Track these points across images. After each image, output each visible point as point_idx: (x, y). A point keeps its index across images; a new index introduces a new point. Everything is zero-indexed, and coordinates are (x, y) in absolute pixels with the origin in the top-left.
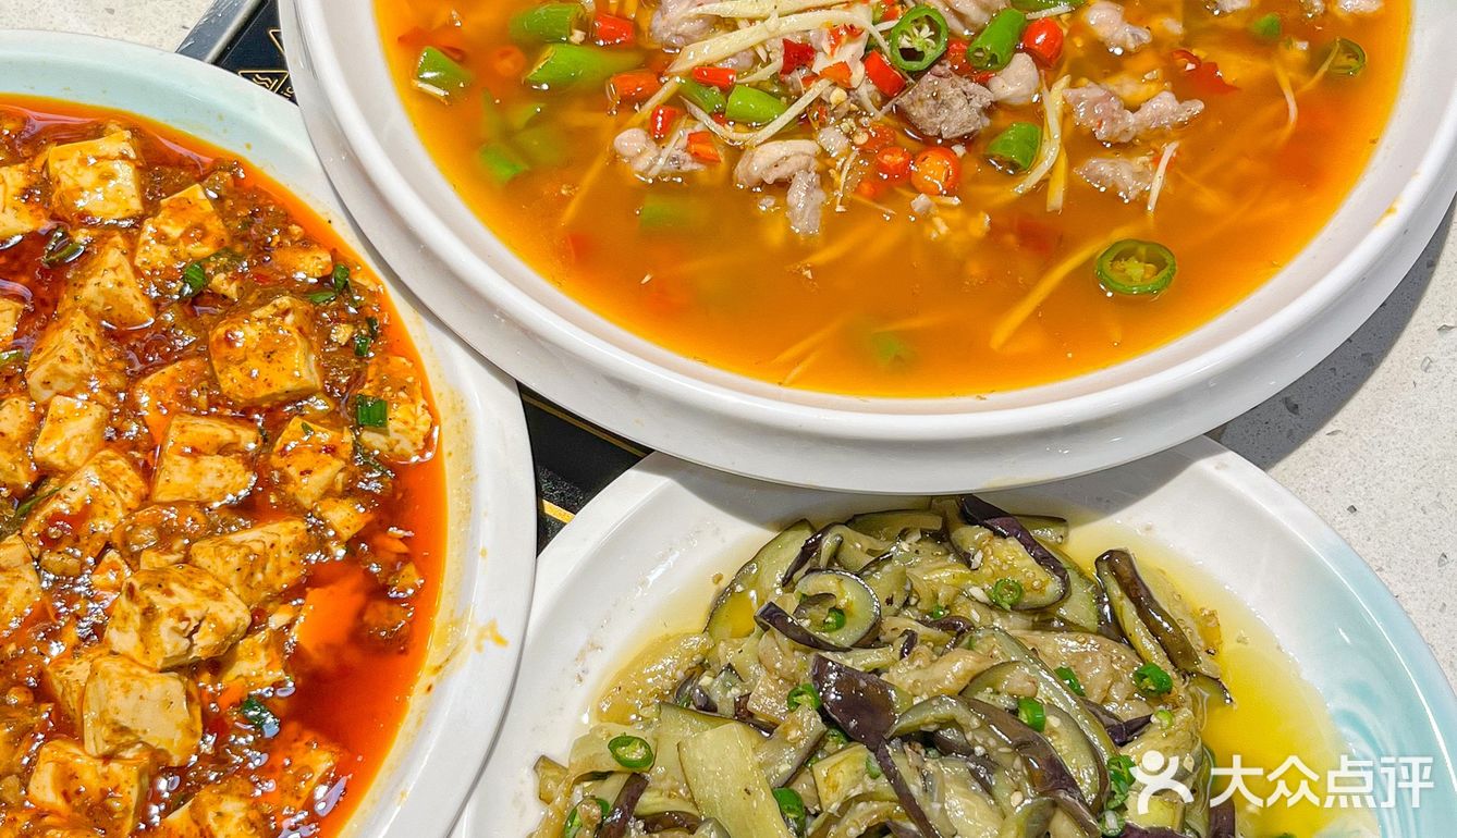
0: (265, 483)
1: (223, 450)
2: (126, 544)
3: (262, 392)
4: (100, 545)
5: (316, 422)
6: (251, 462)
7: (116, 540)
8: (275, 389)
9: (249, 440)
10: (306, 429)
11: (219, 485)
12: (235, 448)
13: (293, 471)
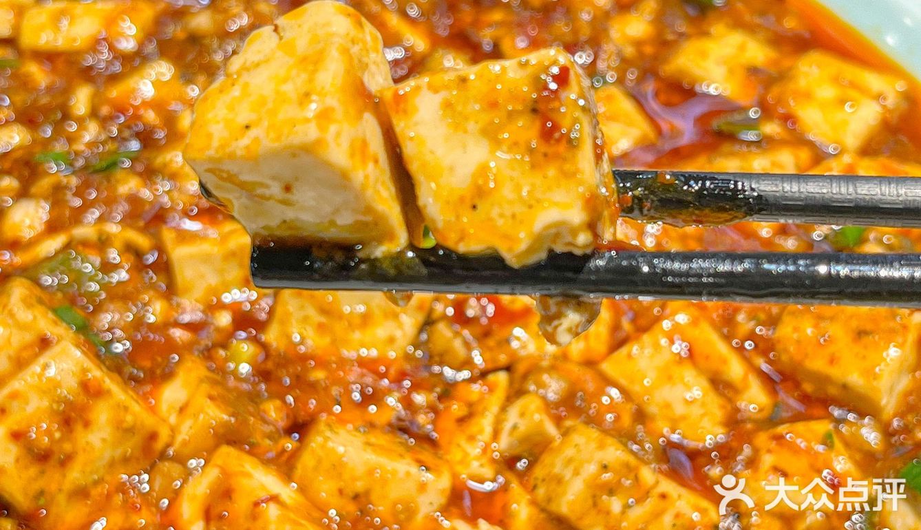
0: (726, 454)
1: (719, 384)
2: (525, 377)
3: (817, 364)
4: (503, 359)
5: (847, 445)
6: (734, 421)
7: (521, 368)
8: (835, 372)
9: (755, 399)
10: (827, 441)
11: (679, 409)
12: (730, 394)
13: (767, 460)
